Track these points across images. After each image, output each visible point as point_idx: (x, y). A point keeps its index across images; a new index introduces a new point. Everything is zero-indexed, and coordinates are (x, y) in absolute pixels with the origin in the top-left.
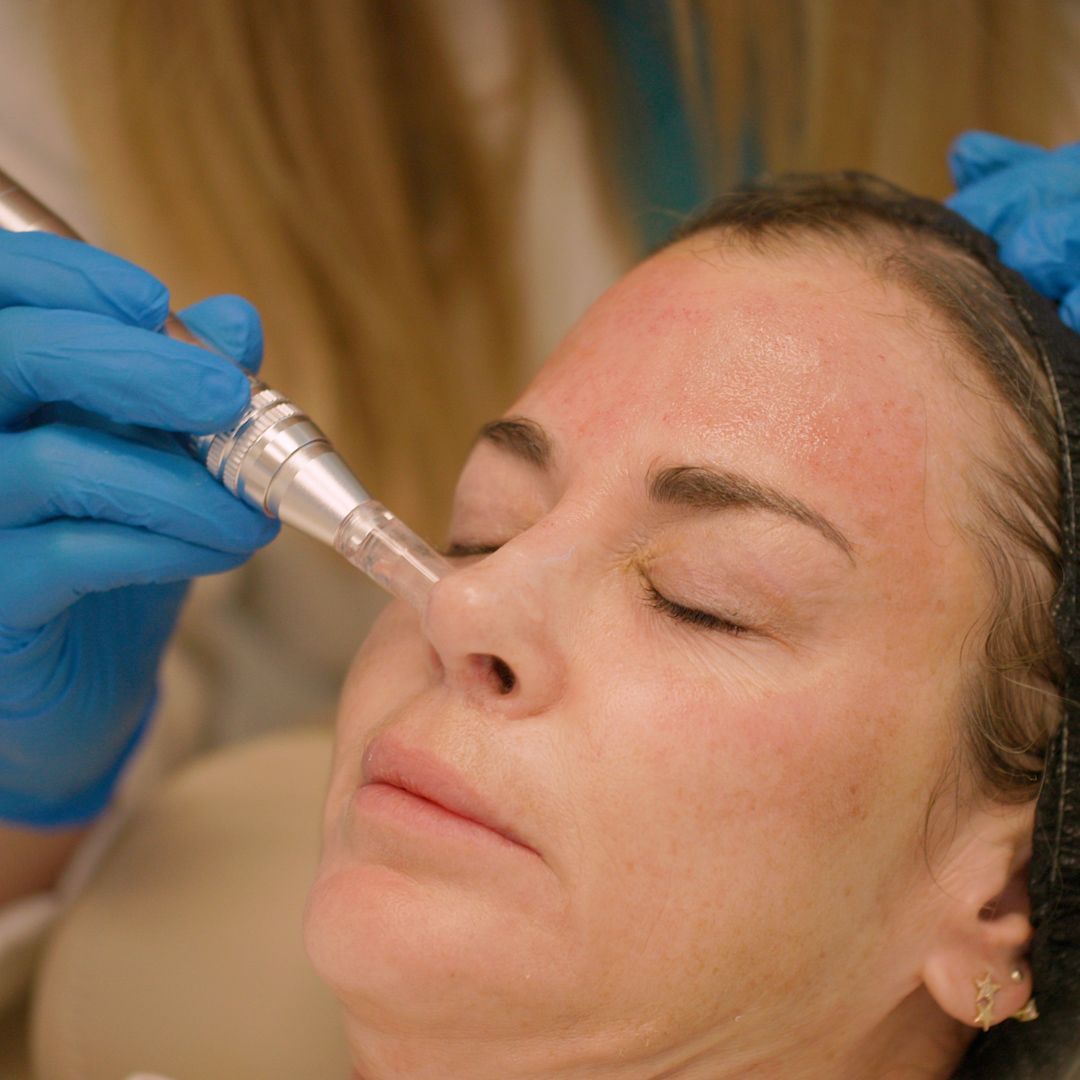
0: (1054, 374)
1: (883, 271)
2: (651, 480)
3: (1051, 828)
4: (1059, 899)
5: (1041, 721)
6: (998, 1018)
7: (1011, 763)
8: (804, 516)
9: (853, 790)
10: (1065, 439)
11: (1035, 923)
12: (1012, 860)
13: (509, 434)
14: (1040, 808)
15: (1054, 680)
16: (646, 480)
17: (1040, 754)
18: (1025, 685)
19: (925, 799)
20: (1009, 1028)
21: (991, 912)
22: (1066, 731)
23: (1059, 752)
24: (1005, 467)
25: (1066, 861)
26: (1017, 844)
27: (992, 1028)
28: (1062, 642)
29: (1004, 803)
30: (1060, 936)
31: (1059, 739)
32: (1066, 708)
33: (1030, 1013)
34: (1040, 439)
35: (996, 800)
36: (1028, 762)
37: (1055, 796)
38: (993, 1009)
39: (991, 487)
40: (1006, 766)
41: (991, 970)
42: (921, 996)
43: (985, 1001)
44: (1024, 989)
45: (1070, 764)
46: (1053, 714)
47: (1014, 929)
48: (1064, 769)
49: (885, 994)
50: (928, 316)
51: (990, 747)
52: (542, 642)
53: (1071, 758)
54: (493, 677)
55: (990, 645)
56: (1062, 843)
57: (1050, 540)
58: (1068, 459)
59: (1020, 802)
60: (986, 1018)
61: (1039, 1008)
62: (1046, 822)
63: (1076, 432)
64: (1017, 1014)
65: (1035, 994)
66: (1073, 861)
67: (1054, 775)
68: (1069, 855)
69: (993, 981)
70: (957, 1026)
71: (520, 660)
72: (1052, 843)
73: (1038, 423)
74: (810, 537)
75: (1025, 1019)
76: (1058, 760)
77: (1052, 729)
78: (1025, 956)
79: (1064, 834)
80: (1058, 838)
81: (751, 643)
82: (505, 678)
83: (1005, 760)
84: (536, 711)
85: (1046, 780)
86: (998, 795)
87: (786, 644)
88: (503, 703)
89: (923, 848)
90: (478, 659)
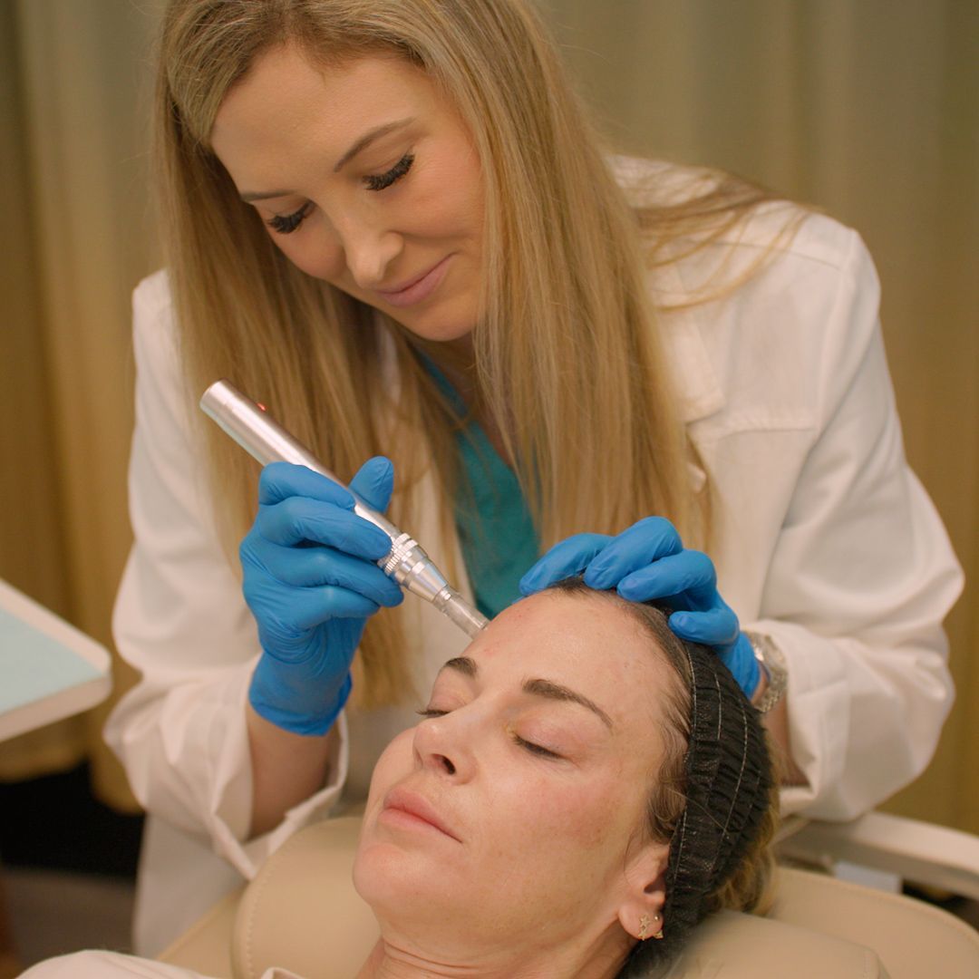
0: (693, 660)
2: (524, 683)
3: (677, 855)
4: (677, 887)
5: (678, 808)
6: (649, 936)
7: (663, 825)
8: (593, 708)
9: (599, 831)
10: (694, 688)
11: (667, 897)
12: (659, 867)
13: (459, 663)
14: (671, 846)
15: (684, 792)
16: (521, 684)
17: (674, 823)
18: (673, 791)
19: (628, 838)
20: (652, 939)
21: (649, 889)
22: (686, 813)
23: (682, 822)
24: (672, 695)
25: (681, 870)
26: (662, 862)
27: (647, 940)
28: (688, 775)
29: (660, 843)
30: (676, 903)
31: (682, 817)
32: (688, 803)
33: (660, 935)
34: (687, 686)
35: (657, 841)
36: (670, 826)
37: (679, 841)
38: (648, 932)
39: (668, 704)
40: (660, 827)
41: (647, 914)
42: (617, 925)
43: (644, 927)
44: (659, 924)
45: (686, 828)
46: (683, 806)
47: (658, 898)
48: (684, 830)
49: (601, 924)
50: (642, 630)
51: (656, 818)
52: (466, 751)
53: (688, 826)
54: (444, 765)
55: (662, 772)
56: (681, 862)
57: (688, 730)
58: (695, 696)
59: (667, 843)
60: (643, 935)
61: (664, 934)
62: (674, 854)
63: (699, 686)
64: (654, 935)
65: (663, 928)
66: (684, 870)
67: (679, 832)
68: (683, 868)
69: (648, 919)
70: (629, 936)
71: (456, 759)
72: (675, 862)
73: (683, 676)
74: (593, 718)
75: (658, 937)
76: (681, 826)
77: (681, 811)
78: (662, 910)
79: (681, 859)
80: (679, 859)
81: (565, 765)
82: (449, 767)
83: (661, 824)
84: (465, 782)
85: (675, 834)
86: (658, 838)
87: (578, 766)
88: (451, 778)
89: (625, 860)
90: (436, 756)
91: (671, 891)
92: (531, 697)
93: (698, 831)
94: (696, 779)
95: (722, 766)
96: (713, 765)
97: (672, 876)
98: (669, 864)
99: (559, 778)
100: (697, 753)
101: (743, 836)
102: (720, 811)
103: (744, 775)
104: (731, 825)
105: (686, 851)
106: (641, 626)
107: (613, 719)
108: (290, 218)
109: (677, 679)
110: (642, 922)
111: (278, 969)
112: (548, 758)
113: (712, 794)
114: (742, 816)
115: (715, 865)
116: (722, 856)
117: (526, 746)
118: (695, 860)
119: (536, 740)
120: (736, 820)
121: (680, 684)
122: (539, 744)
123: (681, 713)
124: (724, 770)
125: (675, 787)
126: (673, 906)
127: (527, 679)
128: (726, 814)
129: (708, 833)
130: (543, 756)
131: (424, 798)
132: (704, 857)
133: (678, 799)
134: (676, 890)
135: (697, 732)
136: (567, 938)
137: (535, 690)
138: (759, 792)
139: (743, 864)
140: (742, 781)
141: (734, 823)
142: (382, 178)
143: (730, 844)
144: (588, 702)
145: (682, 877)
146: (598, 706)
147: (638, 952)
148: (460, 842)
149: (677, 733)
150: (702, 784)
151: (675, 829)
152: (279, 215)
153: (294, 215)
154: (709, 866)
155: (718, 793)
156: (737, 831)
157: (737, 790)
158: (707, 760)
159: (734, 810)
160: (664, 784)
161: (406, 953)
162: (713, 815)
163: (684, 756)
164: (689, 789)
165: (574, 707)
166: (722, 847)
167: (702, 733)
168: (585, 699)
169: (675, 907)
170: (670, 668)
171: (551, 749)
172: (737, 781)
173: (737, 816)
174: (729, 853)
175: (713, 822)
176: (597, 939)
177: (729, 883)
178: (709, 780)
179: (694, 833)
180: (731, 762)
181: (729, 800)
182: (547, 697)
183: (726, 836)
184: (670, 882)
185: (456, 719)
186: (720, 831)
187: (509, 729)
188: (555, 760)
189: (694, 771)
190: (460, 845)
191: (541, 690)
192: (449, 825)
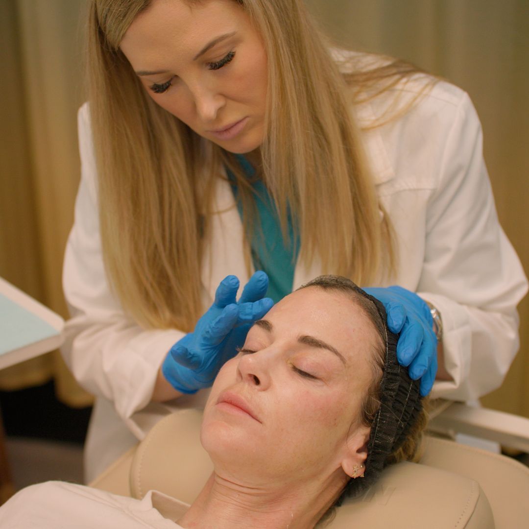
1: (353, 301)
3: (375, 433)
4: (374, 450)
5: (376, 408)
6: (357, 476)
7: (368, 417)
8: (336, 353)
9: (335, 420)
10: (387, 344)
11: (368, 456)
12: (365, 439)
13: (263, 323)
14: (371, 428)
15: (380, 399)
16: (297, 338)
17: (374, 416)
18: (375, 399)
19: (350, 423)
20: (359, 478)
21: (359, 451)
22: (380, 411)
23: (378, 416)
25: (376, 441)
26: (366, 437)
27: (356, 478)
28: (382, 390)
29: (366, 426)
30: (373, 459)
31: (378, 413)
32: (381, 406)
34: (384, 343)
36: (372, 418)
37: (376, 426)
38: (357, 474)
40: (367, 418)
41: (357, 464)
42: (341, 469)
43: (355, 471)
44: (363, 470)
46: (379, 407)
47: (363, 456)
48: (379, 420)
49: (332, 469)
50: (363, 311)
51: (365, 412)
52: (266, 373)
53: (381, 418)
54: (254, 380)
55: (370, 389)
56: (376, 437)
57: (384, 366)
58: (387, 348)
59: (368, 427)
60: (355, 476)
62: (373, 432)
63: (390, 343)
64: (360, 476)
67: (376, 421)
68: (377, 440)
69: (357, 467)
70: (347, 476)
71: (261, 377)
72: (373, 437)
73: (384, 339)
74: (335, 358)
75: (362, 477)
76: (377, 418)
77: (378, 409)
78: (365, 462)
80: (375, 435)
81: (319, 383)
82: (257, 381)
83: (367, 416)
84: (265, 390)
85: (374, 422)
86: (365, 424)
87: (326, 384)
88: (257, 387)
89: (348, 435)
90: (250, 375)
91: (370, 453)
92: (302, 345)
93: (386, 421)
94: (387, 393)
95: (400, 386)
96: (395, 386)
97: (372, 444)
98: (370, 438)
99: (316, 390)
100: (388, 379)
101: (408, 424)
102: (398, 410)
103: (411, 392)
104: (403, 418)
105: (379, 431)
106: (362, 310)
107: (346, 359)
108: (163, 85)
109: (380, 339)
110: (354, 469)
111: (154, 491)
112: (311, 379)
113: (395, 401)
114: (409, 414)
115: (394, 440)
116: (398, 434)
117: (299, 372)
118: (384, 436)
119: (304, 368)
120: (406, 416)
121: (381, 342)
122: (306, 371)
123: (381, 357)
124: (401, 389)
125: (376, 397)
126: (371, 460)
127: (300, 335)
128: (401, 412)
129: (392, 422)
130: (308, 378)
131: (243, 398)
132: (389, 435)
133: (377, 403)
134: (373, 452)
135: (388, 368)
136: (314, 476)
137: (305, 341)
138: (418, 401)
139: (409, 440)
140: (410, 395)
141: (405, 417)
142: (217, 64)
143: (402, 428)
144: (334, 349)
145: (377, 446)
146: (338, 351)
147: (351, 483)
148: (261, 423)
149: (379, 368)
150: (390, 396)
151: (374, 419)
152: (157, 83)
153: (165, 84)
154: (391, 440)
155: (398, 401)
156: (405, 421)
157: (407, 400)
158: (393, 383)
159: (405, 410)
160: (370, 395)
161: (228, 481)
162: (394, 413)
163: (381, 381)
164: (382, 398)
165: (325, 352)
166: (398, 429)
167: (390, 368)
168: (332, 348)
169: (372, 461)
170: (377, 333)
171: (312, 374)
172: (407, 395)
173: (406, 414)
174: (401, 432)
175: (394, 416)
176: (330, 476)
177: (401, 449)
178: (393, 394)
179: (384, 422)
180: (405, 385)
181: (403, 405)
182: (311, 345)
183: (400, 424)
184: (370, 447)
185: (262, 355)
186: (397, 421)
187: (289, 362)
188: (313, 379)
189: (386, 388)
190: (261, 425)
191: (308, 341)
192: (255, 413)
